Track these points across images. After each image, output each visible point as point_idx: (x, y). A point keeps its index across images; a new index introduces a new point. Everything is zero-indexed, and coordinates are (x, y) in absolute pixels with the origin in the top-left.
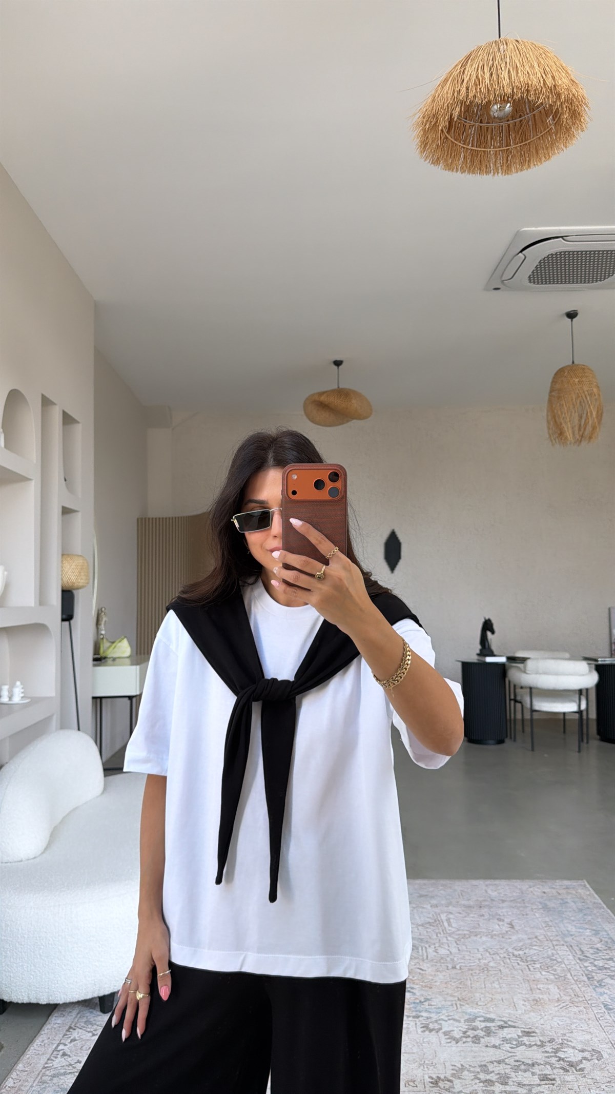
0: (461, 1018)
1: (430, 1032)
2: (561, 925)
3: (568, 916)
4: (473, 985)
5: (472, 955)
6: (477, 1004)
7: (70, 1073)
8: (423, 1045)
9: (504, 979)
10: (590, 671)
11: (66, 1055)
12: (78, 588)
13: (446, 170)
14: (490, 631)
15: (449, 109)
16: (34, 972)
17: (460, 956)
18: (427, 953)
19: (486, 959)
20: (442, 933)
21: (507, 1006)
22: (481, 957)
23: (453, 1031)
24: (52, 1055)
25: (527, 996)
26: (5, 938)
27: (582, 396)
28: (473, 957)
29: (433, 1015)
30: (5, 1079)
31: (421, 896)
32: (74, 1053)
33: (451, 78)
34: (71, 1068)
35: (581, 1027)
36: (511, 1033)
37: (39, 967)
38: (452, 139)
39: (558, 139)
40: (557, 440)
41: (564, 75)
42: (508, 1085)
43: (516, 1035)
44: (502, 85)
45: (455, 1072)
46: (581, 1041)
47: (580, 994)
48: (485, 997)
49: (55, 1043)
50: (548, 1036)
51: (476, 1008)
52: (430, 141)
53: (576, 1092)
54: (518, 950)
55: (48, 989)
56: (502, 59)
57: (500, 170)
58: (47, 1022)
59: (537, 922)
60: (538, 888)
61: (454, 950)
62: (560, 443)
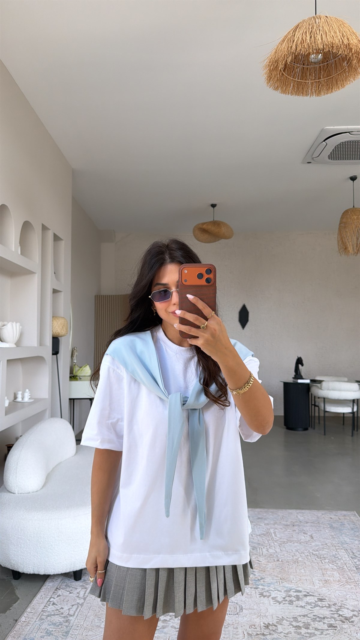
0: (282, 589)
1: (264, 597)
2: (341, 537)
3: (345, 532)
4: (289, 571)
5: (288, 553)
6: (291, 582)
7: (57, 614)
8: (260, 604)
9: (307, 568)
10: (359, 389)
11: (55, 604)
12: (61, 336)
13: (282, 93)
14: (301, 364)
15: (285, 58)
16: (37, 556)
17: (281, 554)
18: (262, 551)
19: (296, 556)
20: (271, 540)
21: (309, 583)
22: (294, 555)
23: (278, 597)
24: (47, 604)
25: (320, 578)
26: (21, 537)
28: (289, 554)
29: (265, 588)
30: (20, 617)
31: (259, 518)
32: (59, 603)
33: (286, 39)
34: (57, 611)
35: (352, 597)
36: (311, 600)
37: (40, 554)
38: (286, 75)
39: (350, 76)
40: (343, 253)
41: (354, 37)
42: (309, 629)
43: (314, 601)
44: (317, 44)
45: (278, 621)
46: (352, 605)
47: (352, 577)
48: (296, 578)
49: (48, 597)
50: (332, 601)
51: (291, 584)
52: (273, 77)
53: (349, 634)
54: (315, 551)
55: (45, 566)
56: (317, 27)
57: (314, 94)
58: (44, 585)
59: (327, 535)
60: (328, 515)
61: (278, 550)
62: (345, 254)
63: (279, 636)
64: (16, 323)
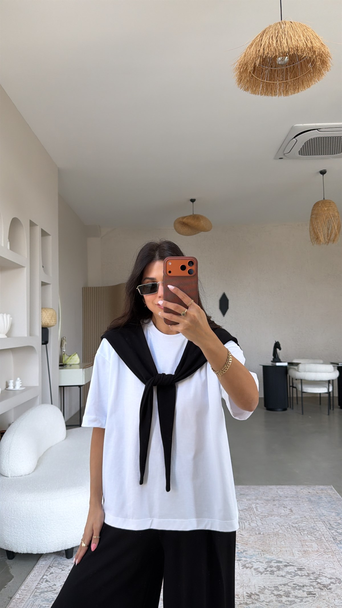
0: (264, 561)
1: (247, 569)
2: (319, 510)
3: (323, 505)
4: (270, 543)
6: (272, 553)
7: (50, 591)
8: (243, 575)
9: (287, 540)
10: (334, 370)
11: (48, 581)
12: (51, 327)
13: (252, 94)
14: (278, 348)
15: (254, 61)
16: (30, 536)
17: (263, 527)
18: (244, 526)
19: (277, 529)
20: (253, 515)
21: (289, 554)
22: (274, 528)
23: (259, 568)
24: (40, 581)
25: (300, 549)
26: (14, 518)
27: (329, 218)
28: (270, 528)
29: (248, 559)
30: (14, 594)
31: (241, 494)
32: (52, 580)
33: (255, 44)
34: (50, 588)
35: (330, 566)
36: (291, 569)
37: (32, 534)
38: (255, 77)
39: (314, 76)
40: (315, 242)
41: (317, 41)
42: (290, 597)
43: (294, 570)
44: (283, 47)
45: (261, 590)
46: (330, 573)
47: (329, 547)
48: (277, 549)
49: (42, 575)
50: (311, 570)
51: (272, 556)
52: (243, 78)
53: (327, 601)
54: (295, 524)
55: (38, 545)
56: (283, 32)
57: (282, 94)
58: (37, 564)
59: (305, 508)
60: (306, 490)
61: (259, 524)
62: (317, 244)
63: (261, 604)
64: (7, 314)
